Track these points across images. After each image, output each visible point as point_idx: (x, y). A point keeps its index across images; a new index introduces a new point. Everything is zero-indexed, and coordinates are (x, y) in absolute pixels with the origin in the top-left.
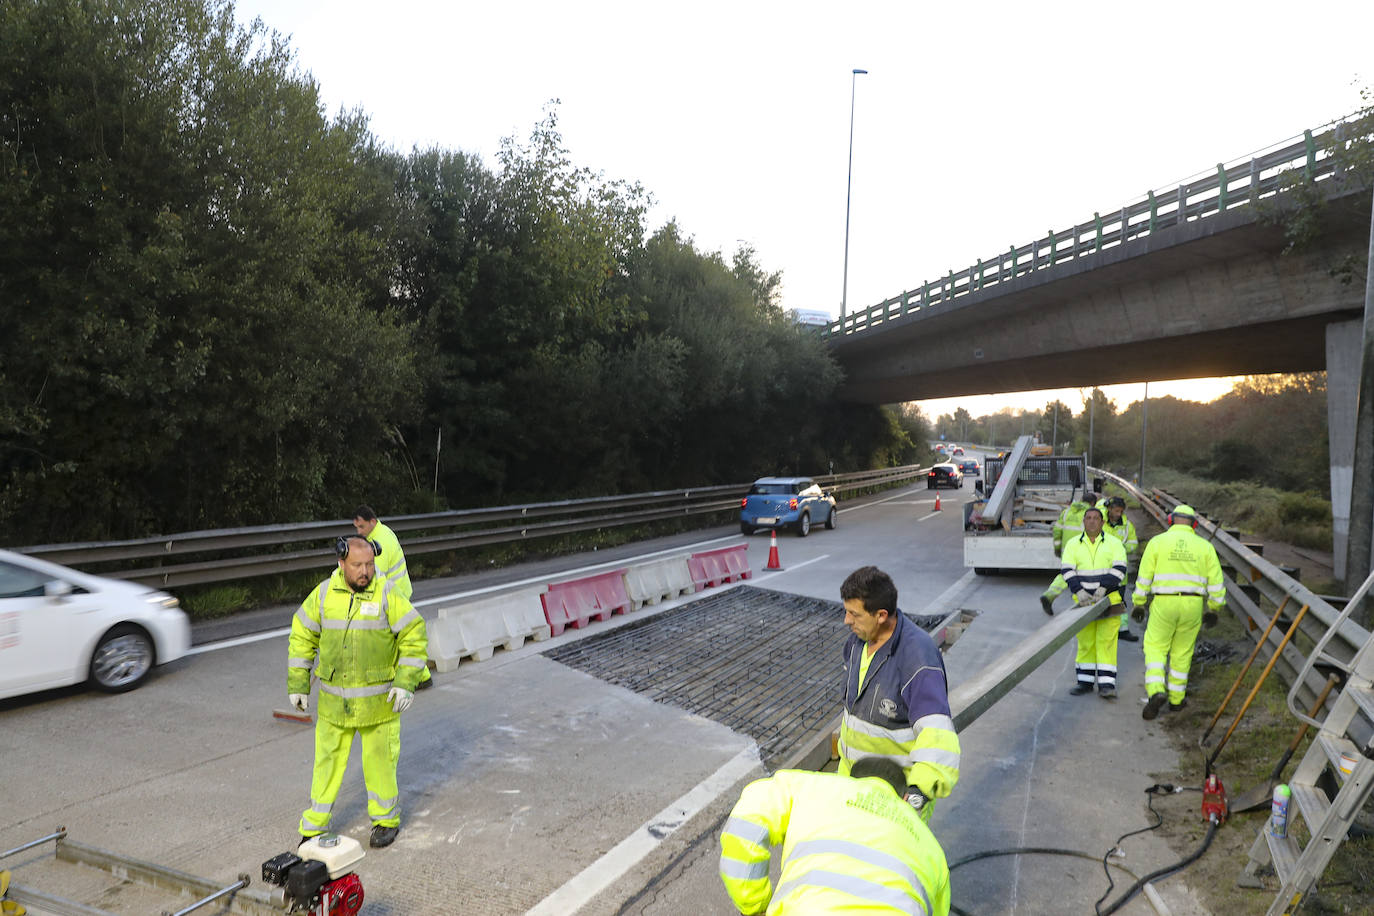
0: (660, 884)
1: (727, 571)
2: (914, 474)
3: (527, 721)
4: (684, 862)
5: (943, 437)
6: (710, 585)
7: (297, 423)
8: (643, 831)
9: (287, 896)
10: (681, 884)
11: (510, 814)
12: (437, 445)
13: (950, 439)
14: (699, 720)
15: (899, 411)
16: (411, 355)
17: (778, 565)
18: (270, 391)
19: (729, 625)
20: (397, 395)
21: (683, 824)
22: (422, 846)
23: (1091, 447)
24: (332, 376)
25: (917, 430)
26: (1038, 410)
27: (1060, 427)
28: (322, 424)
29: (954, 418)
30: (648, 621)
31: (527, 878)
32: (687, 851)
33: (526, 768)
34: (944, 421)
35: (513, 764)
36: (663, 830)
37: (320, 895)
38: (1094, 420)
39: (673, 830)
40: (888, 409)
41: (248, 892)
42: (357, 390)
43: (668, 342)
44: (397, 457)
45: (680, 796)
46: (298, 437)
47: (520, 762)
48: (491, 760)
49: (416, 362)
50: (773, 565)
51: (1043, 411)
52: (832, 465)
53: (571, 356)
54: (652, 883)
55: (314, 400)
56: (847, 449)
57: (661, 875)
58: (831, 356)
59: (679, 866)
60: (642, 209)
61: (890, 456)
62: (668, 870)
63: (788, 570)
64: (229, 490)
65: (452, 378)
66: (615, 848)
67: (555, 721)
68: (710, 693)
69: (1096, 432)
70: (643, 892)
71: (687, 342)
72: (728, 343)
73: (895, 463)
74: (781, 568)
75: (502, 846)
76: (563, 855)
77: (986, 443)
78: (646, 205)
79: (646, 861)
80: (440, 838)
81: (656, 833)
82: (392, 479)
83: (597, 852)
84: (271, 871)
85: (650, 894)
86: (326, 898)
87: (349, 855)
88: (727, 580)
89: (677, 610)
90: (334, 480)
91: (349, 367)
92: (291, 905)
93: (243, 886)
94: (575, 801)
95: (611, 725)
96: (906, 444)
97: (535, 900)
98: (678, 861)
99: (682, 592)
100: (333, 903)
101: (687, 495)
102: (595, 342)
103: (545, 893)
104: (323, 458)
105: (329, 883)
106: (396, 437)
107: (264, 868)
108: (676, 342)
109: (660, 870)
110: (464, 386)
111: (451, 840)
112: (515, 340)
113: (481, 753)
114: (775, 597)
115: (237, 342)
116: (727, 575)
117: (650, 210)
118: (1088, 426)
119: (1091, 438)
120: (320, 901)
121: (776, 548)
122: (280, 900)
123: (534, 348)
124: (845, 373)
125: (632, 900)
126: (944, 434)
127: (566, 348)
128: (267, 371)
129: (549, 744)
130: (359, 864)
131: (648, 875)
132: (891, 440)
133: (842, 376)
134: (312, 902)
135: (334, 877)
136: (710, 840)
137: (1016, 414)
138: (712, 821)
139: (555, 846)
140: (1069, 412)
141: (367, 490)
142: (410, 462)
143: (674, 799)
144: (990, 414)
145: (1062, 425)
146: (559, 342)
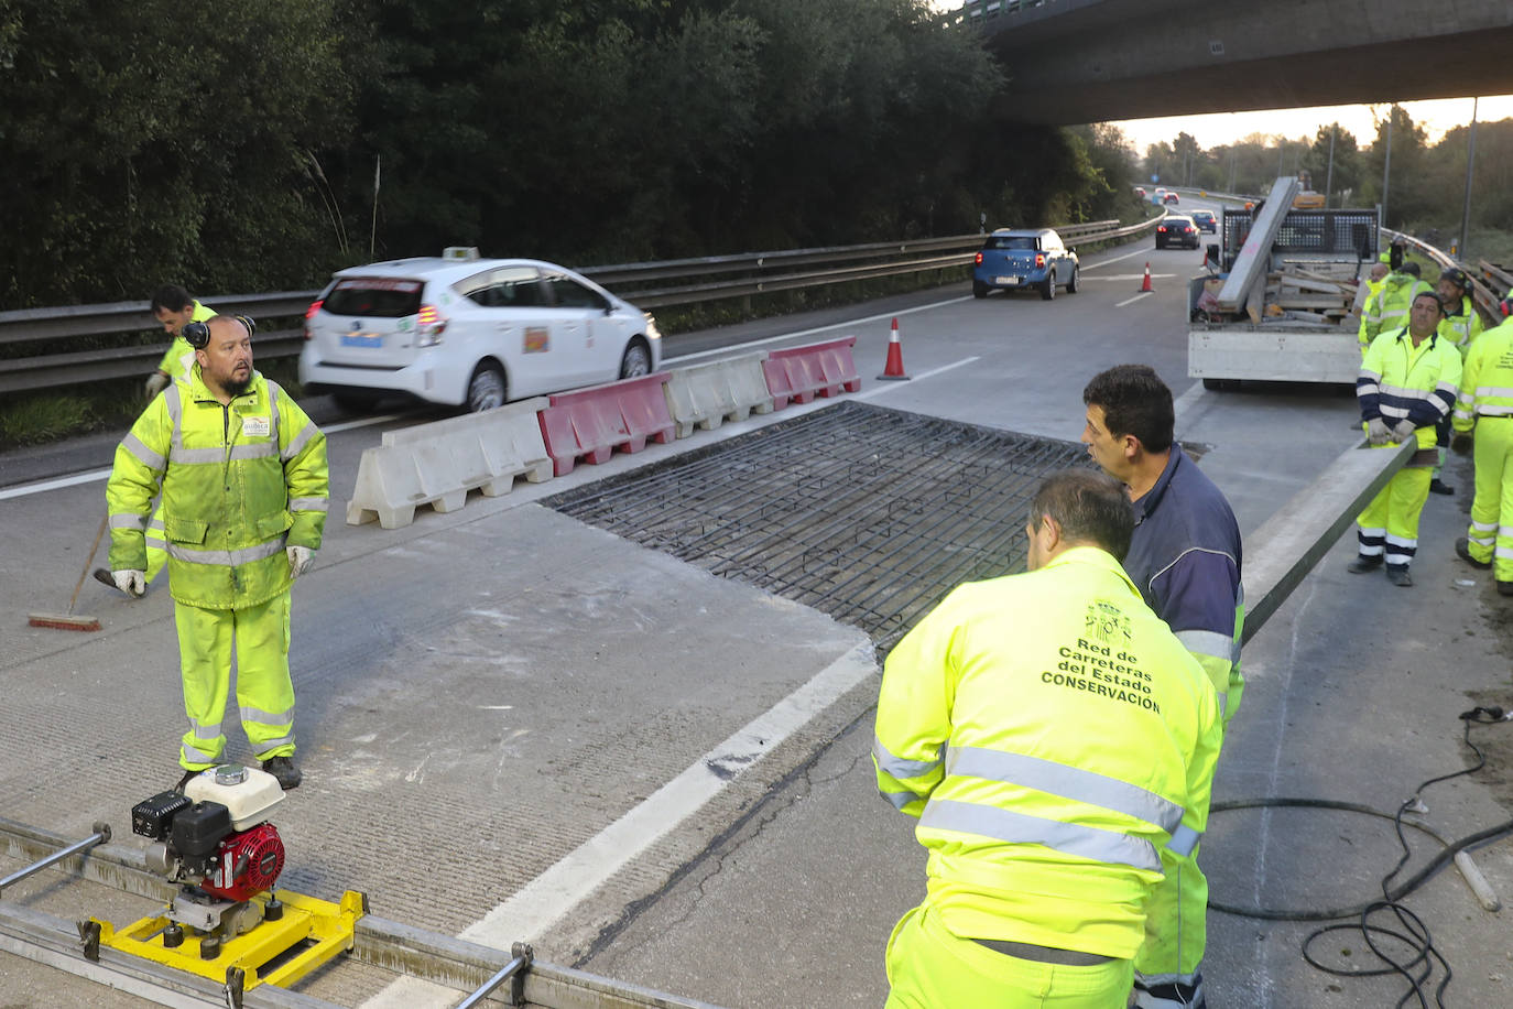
0: (727, 846)
1: (823, 379)
2: (1110, 234)
3: (519, 602)
4: (762, 814)
5: (1155, 178)
6: (796, 400)
7: (160, 144)
8: (700, 767)
9: (171, 855)
10: (759, 845)
11: (498, 740)
12: (374, 179)
13: (1165, 181)
14: (783, 603)
15: (1090, 136)
16: (334, 39)
17: (900, 372)
18: (117, 94)
19: (826, 461)
20: (313, 101)
21: (761, 757)
22: (366, 786)
23: (1385, 193)
24: (213, 72)
25: (1115, 164)
26: (1305, 138)
27: (1337, 165)
28: (197, 146)
29: (1173, 149)
30: (702, 453)
31: (526, 835)
32: (768, 797)
33: (520, 673)
34: (1158, 152)
35: (500, 667)
36: (730, 766)
37: (221, 854)
38: (1392, 156)
39: (746, 766)
40: (1073, 134)
41: (109, 850)
42: (251, 94)
43: (735, 24)
44: (313, 200)
45: (755, 717)
46: (160, 165)
47: (510, 664)
48: (467, 660)
49: (342, 51)
50: (894, 370)
51: (1313, 139)
52: (984, 218)
53: (582, 44)
54: (715, 843)
55: (184, 109)
56: (1008, 193)
57: (729, 833)
58: (985, 48)
59: (754, 822)
61: (1074, 207)
62: (738, 825)
63: (916, 379)
64: (54, 248)
65: (397, 77)
66: (658, 792)
67: (562, 603)
68: (798, 563)
69: (1393, 173)
70: (701, 857)
71: (763, 24)
72: (828, 23)
73: (1082, 216)
74: (907, 372)
75: (488, 786)
76: (580, 801)
77: (1222, 188)
79: (707, 811)
80: (394, 775)
81: (719, 771)
82: (306, 233)
83: (631, 798)
84: (146, 818)
85: (713, 858)
86: (228, 858)
87: (262, 795)
88: (823, 394)
89: (746, 438)
90: (216, 233)
91: (239, 58)
92: (176, 868)
93: (102, 842)
94: (597, 722)
95: (649, 610)
96: (1099, 187)
97: (540, 866)
98: (753, 812)
99: (754, 411)
100: (240, 866)
101: (760, 262)
102: (620, 23)
103: (555, 857)
104: (200, 201)
105: (234, 835)
106: (312, 169)
107: (136, 813)
108: (747, 25)
109: (727, 825)
110: (417, 89)
111: (409, 778)
112: (495, 18)
113: (451, 650)
114: (896, 419)
115: (63, 17)
116: (822, 385)
118: (1381, 164)
119: (1386, 185)
120: (220, 864)
121: (898, 344)
122: (160, 861)
123: (525, 32)
124: (1006, 75)
125: (685, 869)
126: (1158, 174)
127: (574, 32)
128: (111, 64)
129: (555, 637)
130: (275, 812)
131: (710, 832)
132: (1075, 181)
133: (1002, 79)
134: (209, 865)
135: (240, 828)
136: (801, 782)
137: (1269, 144)
138: (805, 755)
139: (569, 788)
140: (1352, 141)
141: (267, 251)
142: (333, 207)
143: (746, 721)
144: (1230, 144)
145: (1341, 163)
146: (563, 21)
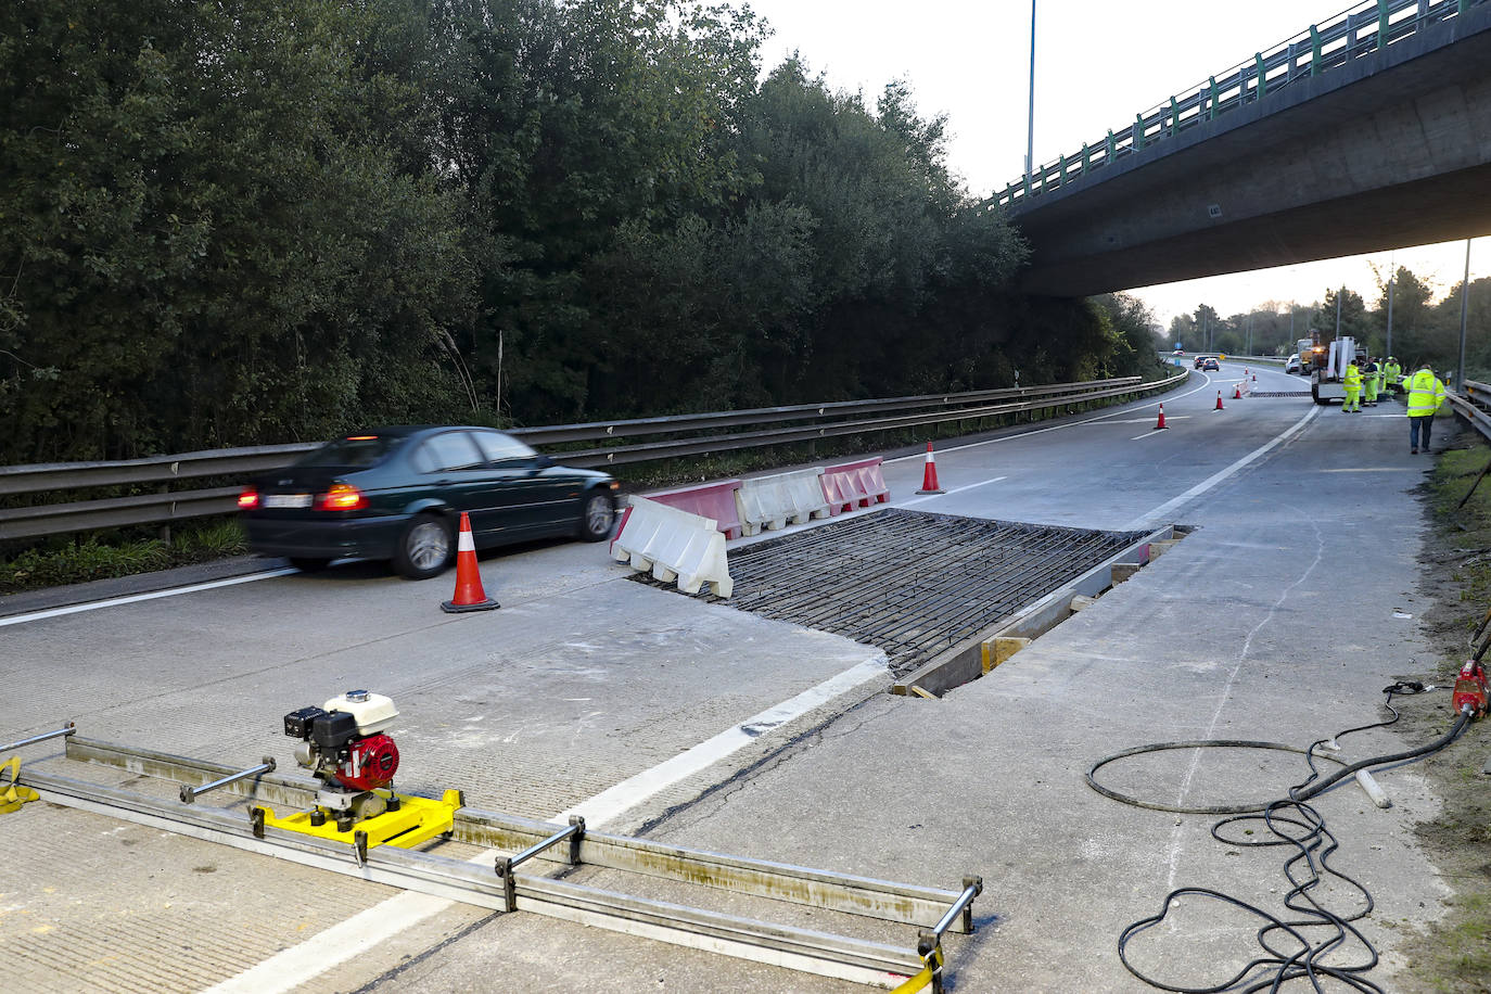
0: (750, 775)
1: (864, 491)
2: (1135, 389)
3: (604, 638)
4: (780, 756)
5: (1178, 345)
6: (846, 508)
7: (320, 316)
8: (735, 730)
9: (313, 751)
10: (775, 774)
11: (579, 718)
12: (498, 351)
13: (1188, 348)
14: (813, 632)
15: (1114, 306)
16: (459, 231)
17: (936, 487)
18: (286, 274)
19: (867, 549)
20: (445, 283)
21: (784, 723)
22: (472, 745)
23: (1389, 344)
24: (360, 255)
25: (1138, 334)
26: (1316, 304)
27: (1346, 324)
28: (351, 319)
29: (1194, 320)
30: (764, 546)
31: (592, 770)
32: (785, 747)
33: (600, 679)
34: (1180, 325)
35: (584, 676)
36: (758, 728)
37: (350, 749)
38: (1394, 311)
39: (771, 729)
40: (1097, 302)
41: (273, 776)
42: (393, 276)
43: (792, 212)
44: (448, 366)
45: (784, 700)
46: (322, 335)
47: (593, 674)
48: (558, 672)
49: (465, 242)
50: (930, 486)
51: (1322, 301)
52: (1017, 374)
53: (665, 236)
54: (741, 773)
55: (340, 288)
56: (1041, 356)
57: (752, 768)
58: (1010, 225)
59: (773, 761)
60: (756, 43)
61: (1101, 366)
62: (760, 763)
63: (949, 492)
64: (240, 401)
65: (515, 265)
66: (699, 745)
67: (638, 638)
68: (838, 610)
69: (1396, 327)
70: (731, 780)
71: (816, 213)
72: (870, 209)
73: (1107, 374)
74: (941, 489)
75: (567, 745)
76: (638, 751)
77: (1241, 351)
78: (759, 37)
79: (736, 755)
80: (494, 739)
81: (749, 732)
82: (443, 395)
83: (678, 749)
84: (295, 723)
85: (738, 783)
86: (356, 755)
87: (380, 710)
88: (863, 503)
89: (803, 535)
90: (370, 395)
91: (381, 247)
92: (317, 760)
93: (268, 771)
94: (657, 706)
95: (707, 640)
96: (1122, 348)
97: (602, 787)
98: (773, 755)
99: (813, 516)
100: (363, 760)
101: (821, 411)
102: (696, 216)
103: (611, 783)
104: (356, 364)
105: (359, 738)
106: (445, 341)
107: (287, 720)
108: (801, 213)
109: (751, 763)
110: (529, 276)
111: (507, 740)
112: (592, 216)
113: (548, 666)
114: (930, 520)
115: (242, 216)
116: (863, 497)
117: (765, 44)
118: (1385, 319)
119: (1389, 336)
120: (349, 758)
121: (932, 463)
122: (305, 755)
123: (617, 225)
124: (1030, 247)
125: (715, 788)
126: (1181, 342)
127: (657, 226)
128: (280, 251)
129: (631, 658)
130: (390, 724)
131: (737, 767)
132: (1102, 343)
133: (1025, 251)
134: (340, 756)
135: (364, 732)
136: (815, 738)
137: (1282, 311)
138: (819, 721)
139: (629, 744)
140: (1359, 301)
141: (412, 409)
142: (465, 374)
143: (775, 703)
144: (1247, 312)
145: (1349, 321)
146: (648, 216)
